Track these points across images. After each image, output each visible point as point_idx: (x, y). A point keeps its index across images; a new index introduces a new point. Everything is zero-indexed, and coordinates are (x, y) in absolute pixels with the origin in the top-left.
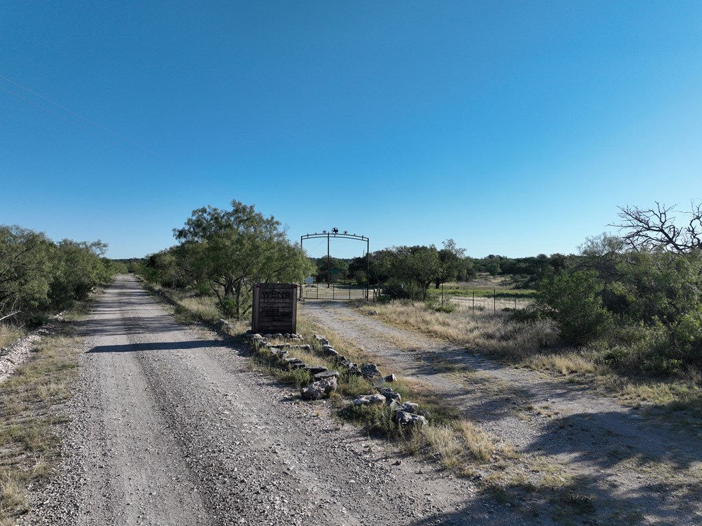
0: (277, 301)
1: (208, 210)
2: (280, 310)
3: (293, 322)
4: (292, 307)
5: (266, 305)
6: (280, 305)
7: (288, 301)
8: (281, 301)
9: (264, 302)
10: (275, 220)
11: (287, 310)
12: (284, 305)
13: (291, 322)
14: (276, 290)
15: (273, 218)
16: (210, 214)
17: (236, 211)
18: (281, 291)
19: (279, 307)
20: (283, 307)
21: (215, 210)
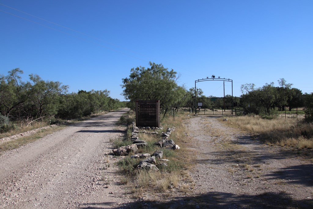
0: (148, 109)
1: (140, 68)
2: (150, 114)
3: (157, 121)
4: (156, 113)
5: (142, 111)
6: (150, 111)
7: (154, 109)
8: (150, 109)
9: (141, 110)
10: (174, 71)
11: (153, 114)
12: (152, 111)
13: (156, 121)
14: (147, 103)
15: (173, 70)
16: (141, 70)
17: (152, 68)
18: (150, 104)
19: (149, 113)
20: (151, 113)
21: (143, 68)
